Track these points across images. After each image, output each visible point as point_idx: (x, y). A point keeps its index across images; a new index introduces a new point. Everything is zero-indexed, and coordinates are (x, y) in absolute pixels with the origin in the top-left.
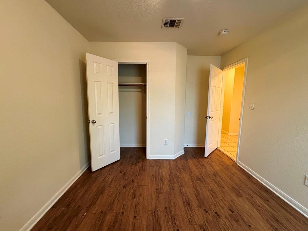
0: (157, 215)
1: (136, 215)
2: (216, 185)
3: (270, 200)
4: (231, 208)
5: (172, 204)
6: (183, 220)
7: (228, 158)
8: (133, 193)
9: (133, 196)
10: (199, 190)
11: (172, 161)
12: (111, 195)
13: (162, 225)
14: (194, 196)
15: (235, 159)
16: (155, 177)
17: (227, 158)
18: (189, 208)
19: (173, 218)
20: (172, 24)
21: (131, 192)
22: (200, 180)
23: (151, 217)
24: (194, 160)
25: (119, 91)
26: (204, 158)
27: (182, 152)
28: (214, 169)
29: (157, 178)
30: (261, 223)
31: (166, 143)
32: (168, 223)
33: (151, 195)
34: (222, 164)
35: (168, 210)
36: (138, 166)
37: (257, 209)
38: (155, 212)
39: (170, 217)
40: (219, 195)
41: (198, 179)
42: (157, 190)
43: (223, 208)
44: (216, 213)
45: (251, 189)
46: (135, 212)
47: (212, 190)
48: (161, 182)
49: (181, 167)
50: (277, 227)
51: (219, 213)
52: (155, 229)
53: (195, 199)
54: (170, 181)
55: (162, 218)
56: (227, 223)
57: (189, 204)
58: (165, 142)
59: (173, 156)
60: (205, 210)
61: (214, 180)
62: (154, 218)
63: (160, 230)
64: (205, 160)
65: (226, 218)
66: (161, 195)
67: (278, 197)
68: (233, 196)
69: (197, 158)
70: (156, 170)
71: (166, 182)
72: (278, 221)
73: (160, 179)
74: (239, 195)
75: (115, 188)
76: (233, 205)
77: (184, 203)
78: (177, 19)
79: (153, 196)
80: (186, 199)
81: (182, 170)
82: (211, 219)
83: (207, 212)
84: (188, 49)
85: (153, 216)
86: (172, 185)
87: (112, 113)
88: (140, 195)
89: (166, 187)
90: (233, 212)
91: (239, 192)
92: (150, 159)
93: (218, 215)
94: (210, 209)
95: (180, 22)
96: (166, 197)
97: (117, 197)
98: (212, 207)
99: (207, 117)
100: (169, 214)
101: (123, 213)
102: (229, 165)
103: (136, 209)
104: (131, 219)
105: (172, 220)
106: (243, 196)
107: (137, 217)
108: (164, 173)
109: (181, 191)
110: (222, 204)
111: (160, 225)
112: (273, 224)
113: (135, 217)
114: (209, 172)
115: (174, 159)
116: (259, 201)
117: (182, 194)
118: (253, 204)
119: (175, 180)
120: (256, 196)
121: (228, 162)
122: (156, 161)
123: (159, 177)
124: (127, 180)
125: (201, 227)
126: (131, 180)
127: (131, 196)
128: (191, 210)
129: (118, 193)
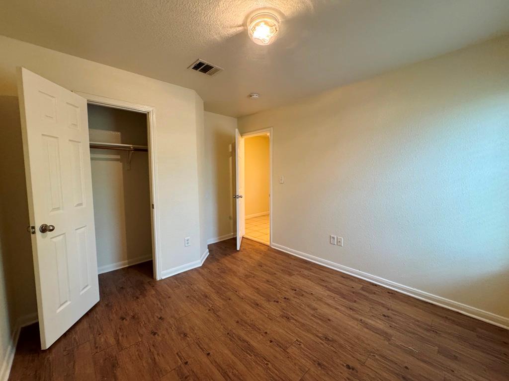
0: (234, 335)
1: (207, 353)
2: (267, 274)
3: (311, 268)
4: (292, 288)
5: (241, 314)
6: (263, 321)
7: (261, 244)
8: (179, 332)
9: (182, 335)
10: (256, 286)
11: (200, 269)
12: (140, 357)
13: (247, 339)
14: (256, 294)
15: (268, 243)
16: (195, 297)
17: (259, 244)
18: (260, 308)
19: (253, 326)
21: (174, 333)
22: (250, 276)
23: (229, 341)
24: (227, 258)
25: (92, 159)
26: (236, 252)
27: (206, 253)
28: (255, 260)
29: (197, 297)
30: (317, 288)
31: (188, 243)
32: (251, 333)
33: (208, 320)
34: (258, 252)
35: (240, 322)
36: (150, 296)
37: (309, 279)
38: (228, 334)
39: (249, 327)
40: (276, 282)
41: (247, 276)
42: (209, 310)
43: (287, 291)
44: (285, 298)
45: (296, 266)
46: (203, 351)
47: (268, 281)
48: (207, 299)
49: (218, 272)
50: (325, 285)
51: (287, 297)
52: (243, 348)
53: (260, 296)
54: (218, 293)
55: (242, 334)
56: (298, 301)
57: (258, 305)
58: (186, 242)
59: (200, 261)
60: (275, 301)
61: (262, 270)
62: (233, 339)
63: (249, 345)
64: (240, 253)
65: (294, 297)
66: (220, 313)
67: (314, 263)
68: (286, 277)
69: (229, 255)
70: (186, 288)
71: (214, 296)
72: (324, 280)
73: (202, 297)
74: (290, 274)
75: (137, 344)
76: (292, 285)
77: (251, 306)
78: (215, 66)
79: (211, 319)
80: (251, 302)
81: (222, 275)
82: (285, 305)
83: (277, 302)
85: (230, 339)
86: (224, 296)
87: (81, 204)
88: (192, 329)
89: (219, 302)
90: (295, 290)
91: (289, 272)
93: (288, 299)
94: (278, 298)
96: (228, 311)
97: (155, 352)
98: (279, 296)
100: (247, 325)
101: (186, 363)
102: (265, 250)
103: (201, 346)
104: (205, 359)
105: (252, 328)
106: (294, 273)
107: (211, 353)
108: (202, 288)
109: (239, 296)
110: (284, 288)
111: (244, 341)
112: (323, 284)
113: (208, 354)
114: (253, 265)
115: (201, 265)
116: (306, 272)
117: (243, 299)
118: (304, 276)
119: (223, 288)
120: (302, 270)
121: (262, 248)
122: (175, 277)
123: (200, 295)
124: (149, 322)
125: (282, 316)
126: (156, 319)
127: (180, 338)
128: (264, 308)
129: (151, 347)
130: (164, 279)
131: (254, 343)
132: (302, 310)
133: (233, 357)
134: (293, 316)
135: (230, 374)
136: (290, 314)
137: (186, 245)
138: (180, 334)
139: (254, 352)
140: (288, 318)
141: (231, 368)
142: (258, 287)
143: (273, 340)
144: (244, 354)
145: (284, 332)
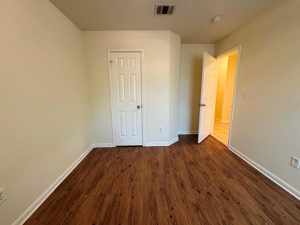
0: (153, 196)
1: (133, 196)
2: (208, 168)
3: (258, 180)
4: (222, 188)
5: (167, 186)
6: (177, 199)
9: (131, 179)
11: (167, 148)
12: (110, 179)
13: (158, 204)
14: (187, 178)
15: (226, 145)
16: (151, 162)
17: (219, 144)
18: (182, 189)
19: (168, 198)
20: (165, 10)
21: (129, 176)
22: (193, 164)
23: (147, 198)
24: (188, 146)
26: (196, 144)
27: (177, 139)
28: (207, 154)
29: (153, 163)
30: (249, 200)
31: (161, 130)
32: (163, 202)
33: (147, 179)
34: (214, 149)
35: (163, 191)
36: (134, 153)
37: (246, 189)
38: (151, 193)
39: (165, 197)
40: (211, 177)
41: (191, 163)
42: (153, 173)
43: (214, 188)
44: (208, 193)
45: (241, 171)
46: (132, 194)
47: (204, 173)
48: (157, 166)
49: (175, 153)
50: (264, 203)
51: (210, 193)
52: (151, 208)
53: (189, 181)
54: (165, 165)
55: (158, 198)
56: (218, 201)
57: (183, 186)
58: (160, 130)
59: (168, 143)
60: (198, 190)
61: (206, 164)
62: (150, 198)
63: (156, 208)
64: (198, 145)
65: (218, 196)
66: (156, 178)
67: (266, 177)
68: (225, 178)
69: (191, 144)
70: (151, 156)
71: (161, 167)
72: (265, 198)
73: (155, 164)
74: (229, 176)
75: (114, 173)
76: (224, 186)
77: (178, 184)
78: (170, 5)
79: (149, 179)
81: (176, 156)
82: (204, 198)
83: (199, 192)
84: (181, 37)
85: (149, 197)
86: (167, 169)
88: (137, 179)
89: (161, 171)
90: (223, 191)
91: (230, 174)
92: (146, 146)
93: (210, 195)
94: (203, 190)
95: (173, 8)
96: (161, 180)
97: (115, 181)
98: (204, 188)
99: (200, 105)
100: (165, 195)
101: (121, 195)
102: (221, 150)
103: (133, 191)
104: (129, 199)
105: (167, 199)
106: (234, 177)
107: (134, 198)
108: (159, 159)
109: (175, 174)
110: (214, 185)
111: (155, 204)
112: (260, 201)
113: (133, 197)
114: (202, 157)
115: (168, 145)
116: (248, 181)
117: (176, 176)
118: (242, 184)
119: (170, 164)
120: (245, 177)
121: (220, 147)
122: (152, 148)
123: (155, 162)
124: (125, 165)
125: (194, 205)
126: (128, 165)
127: (129, 180)
128: (185, 191)
129: (117, 177)
130: (146, 147)
131: (159, 210)
132: (216, 211)
133: (142, 208)
134: (203, 210)
135: (133, 217)
136: (202, 207)
137: (160, 131)
138: (131, 178)
139: (155, 215)
140: (198, 209)
141: (136, 214)
142: (194, 174)
143: (173, 217)
144: (149, 212)
145: (186, 217)
